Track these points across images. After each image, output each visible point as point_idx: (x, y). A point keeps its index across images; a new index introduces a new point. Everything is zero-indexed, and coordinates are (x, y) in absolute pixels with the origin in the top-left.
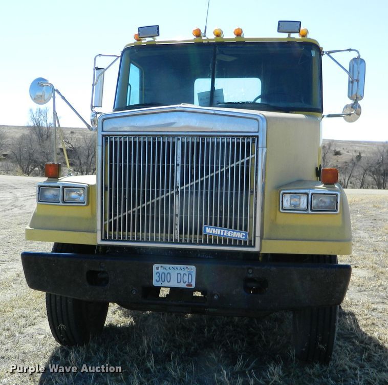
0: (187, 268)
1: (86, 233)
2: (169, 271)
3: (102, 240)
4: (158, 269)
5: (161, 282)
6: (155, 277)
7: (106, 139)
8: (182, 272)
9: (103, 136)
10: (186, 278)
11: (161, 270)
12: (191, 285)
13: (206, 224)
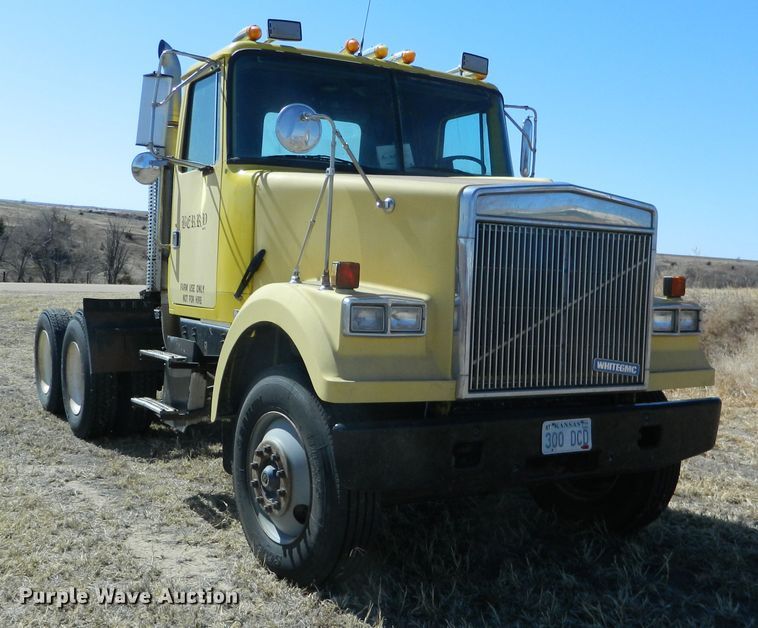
0: (582, 422)
1: (440, 383)
2: (561, 429)
3: (470, 391)
4: (548, 428)
5: (552, 447)
6: (545, 441)
7: (481, 227)
8: (576, 429)
9: (477, 222)
10: (581, 438)
11: (552, 430)
12: (586, 447)
13: (600, 357)
